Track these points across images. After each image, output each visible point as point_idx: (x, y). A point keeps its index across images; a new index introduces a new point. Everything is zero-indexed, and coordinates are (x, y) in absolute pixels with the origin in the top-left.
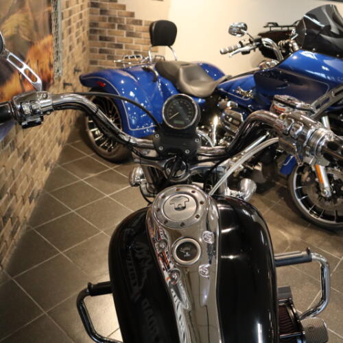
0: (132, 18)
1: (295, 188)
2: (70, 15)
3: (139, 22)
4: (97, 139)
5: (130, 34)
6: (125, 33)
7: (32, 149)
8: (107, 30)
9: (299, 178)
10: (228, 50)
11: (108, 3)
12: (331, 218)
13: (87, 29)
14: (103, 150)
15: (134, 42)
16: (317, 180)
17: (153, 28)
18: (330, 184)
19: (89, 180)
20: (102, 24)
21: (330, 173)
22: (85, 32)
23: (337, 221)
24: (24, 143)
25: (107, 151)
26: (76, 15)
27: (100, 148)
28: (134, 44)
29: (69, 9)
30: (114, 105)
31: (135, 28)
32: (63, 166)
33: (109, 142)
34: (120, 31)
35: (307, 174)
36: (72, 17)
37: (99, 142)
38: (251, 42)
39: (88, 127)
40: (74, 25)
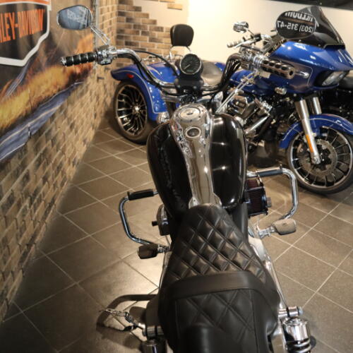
0: (154, 26)
1: (292, 160)
2: (103, 20)
3: (160, 29)
4: (125, 124)
5: (153, 40)
6: (148, 38)
7: (76, 123)
8: (132, 36)
9: (295, 151)
10: (233, 44)
11: (133, 12)
12: (322, 184)
13: (115, 35)
14: (130, 134)
15: (156, 47)
16: (308, 150)
17: (173, 31)
18: (319, 153)
19: (120, 155)
20: (128, 31)
21: (320, 144)
22: (113, 37)
23: (327, 186)
24: (71, 115)
25: (133, 134)
26: (107, 21)
27: (127, 132)
28: (156, 48)
29: (103, 15)
30: (140, 93)
31: (157, 34)
32: (97, 146)
33: (135, 127)
34: (143, 36)
35: (300, 146)
36: (104, 22)
37: (126, 127)
38: (252, 37)
39: (117, 114)
40: (105, 29)
